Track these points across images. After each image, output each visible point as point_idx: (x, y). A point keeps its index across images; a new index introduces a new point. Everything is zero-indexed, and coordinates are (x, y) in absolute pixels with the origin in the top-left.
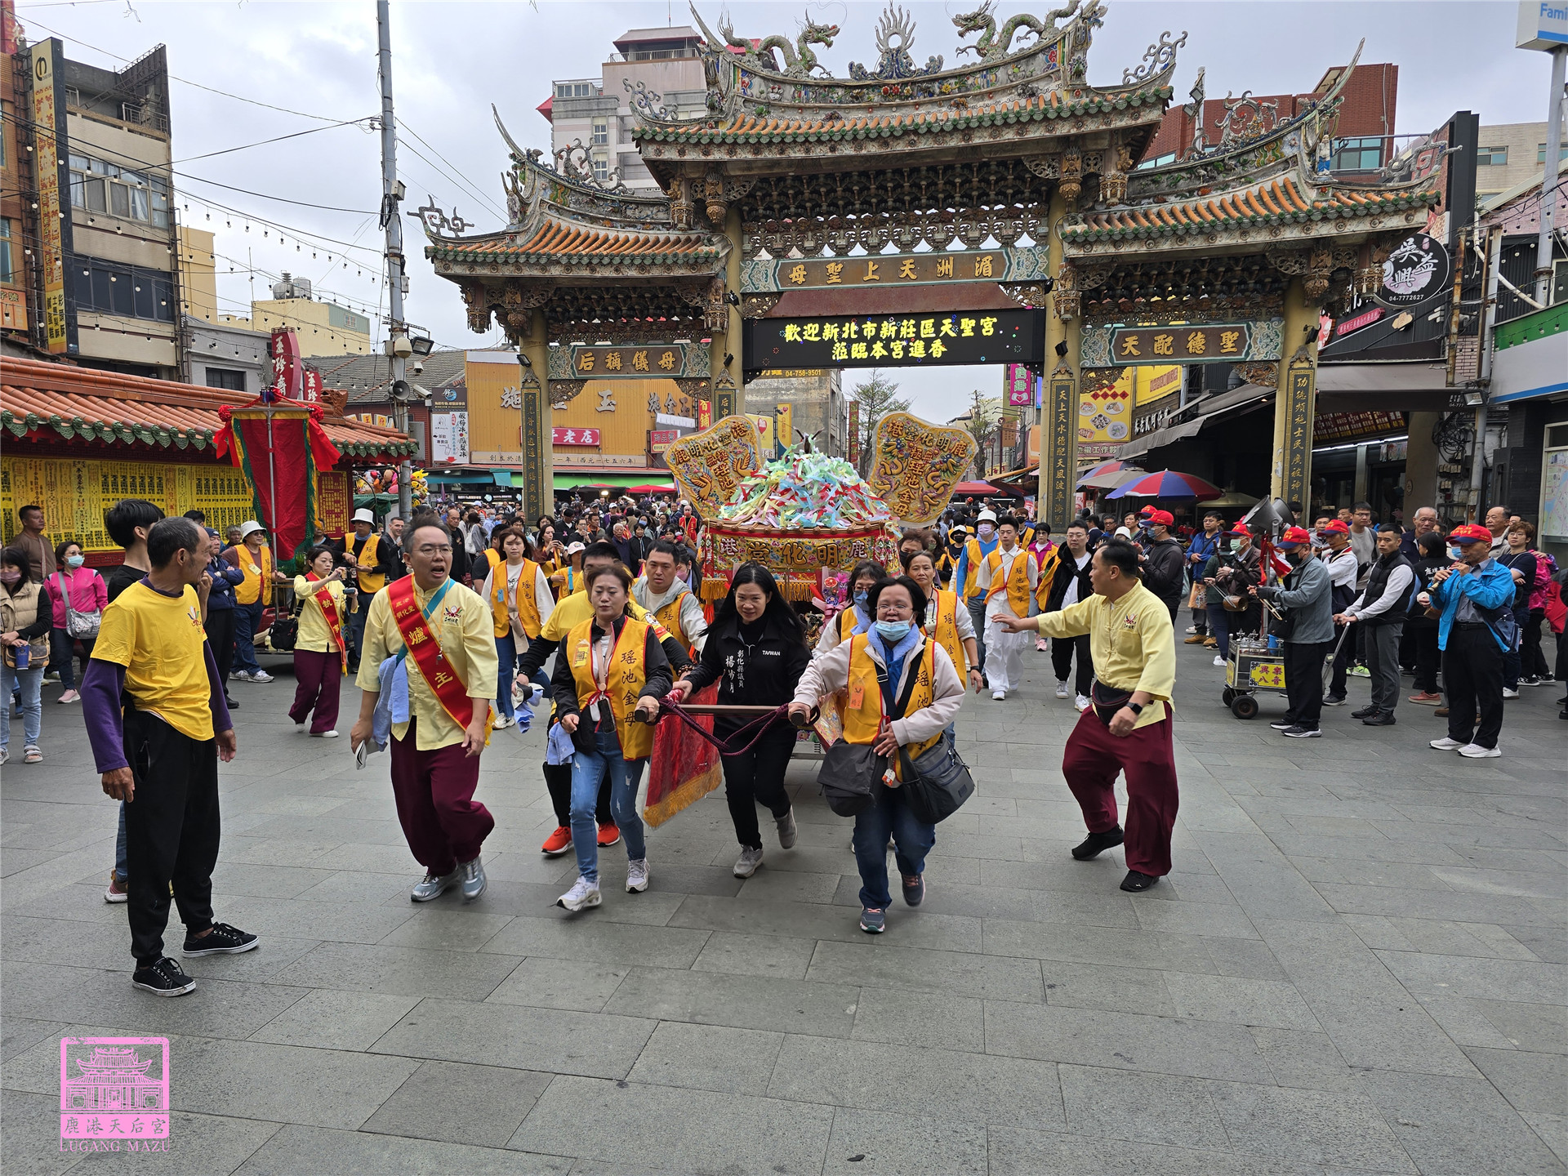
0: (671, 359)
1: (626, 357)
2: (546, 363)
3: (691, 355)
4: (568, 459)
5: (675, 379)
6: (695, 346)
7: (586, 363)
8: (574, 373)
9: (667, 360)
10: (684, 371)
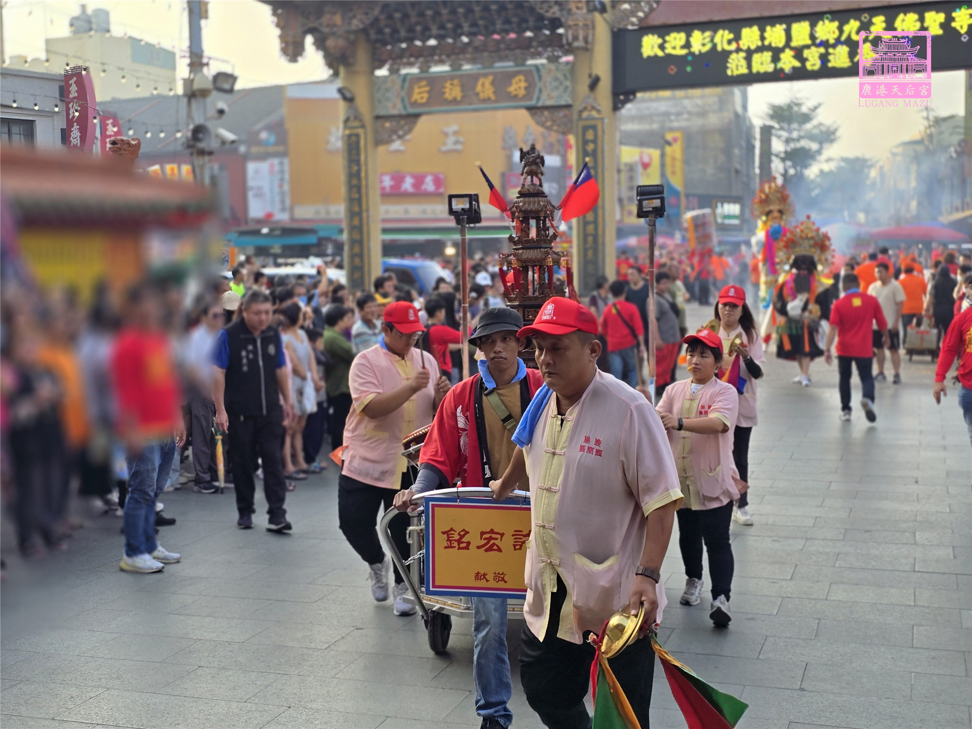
0: (523, 84)
1: (468, 83)
2: (372, 97)
3: (547, 78)
5: (530, 109)
6: (552, 66)
7: (420, 94)
8: (405, 107)
9: (518, 86)
10: (538, 99)
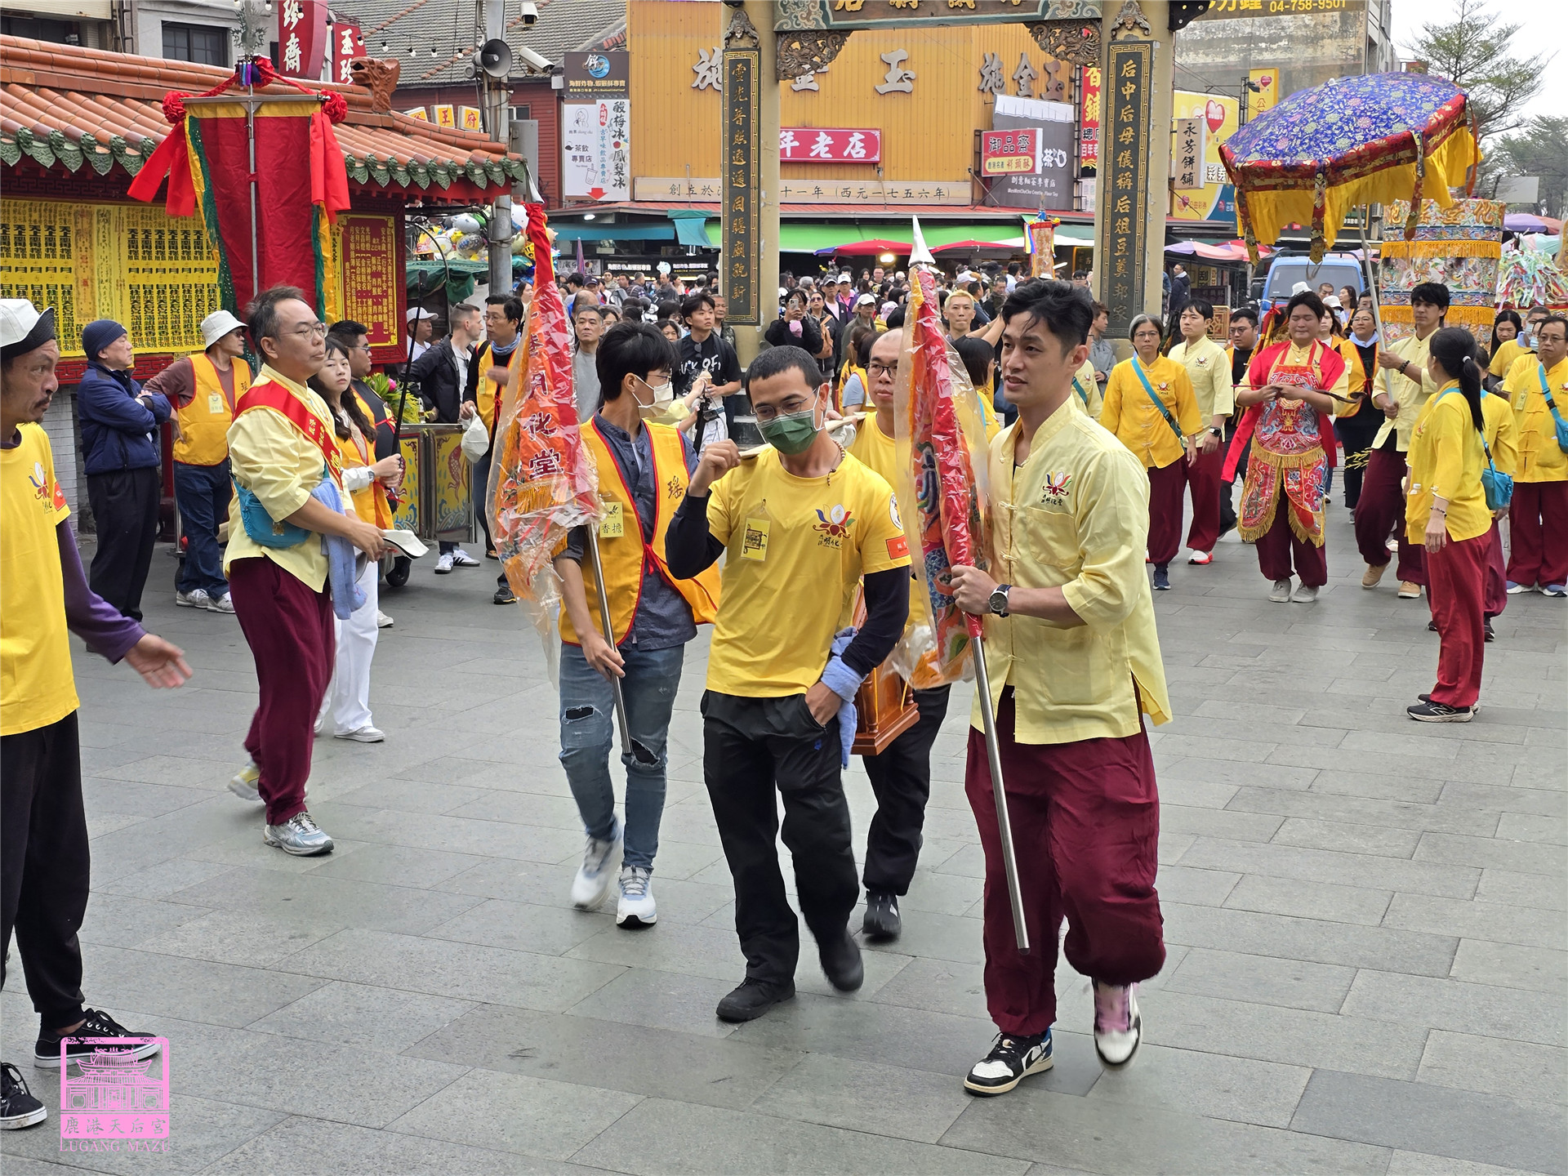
4: (818, 191)
